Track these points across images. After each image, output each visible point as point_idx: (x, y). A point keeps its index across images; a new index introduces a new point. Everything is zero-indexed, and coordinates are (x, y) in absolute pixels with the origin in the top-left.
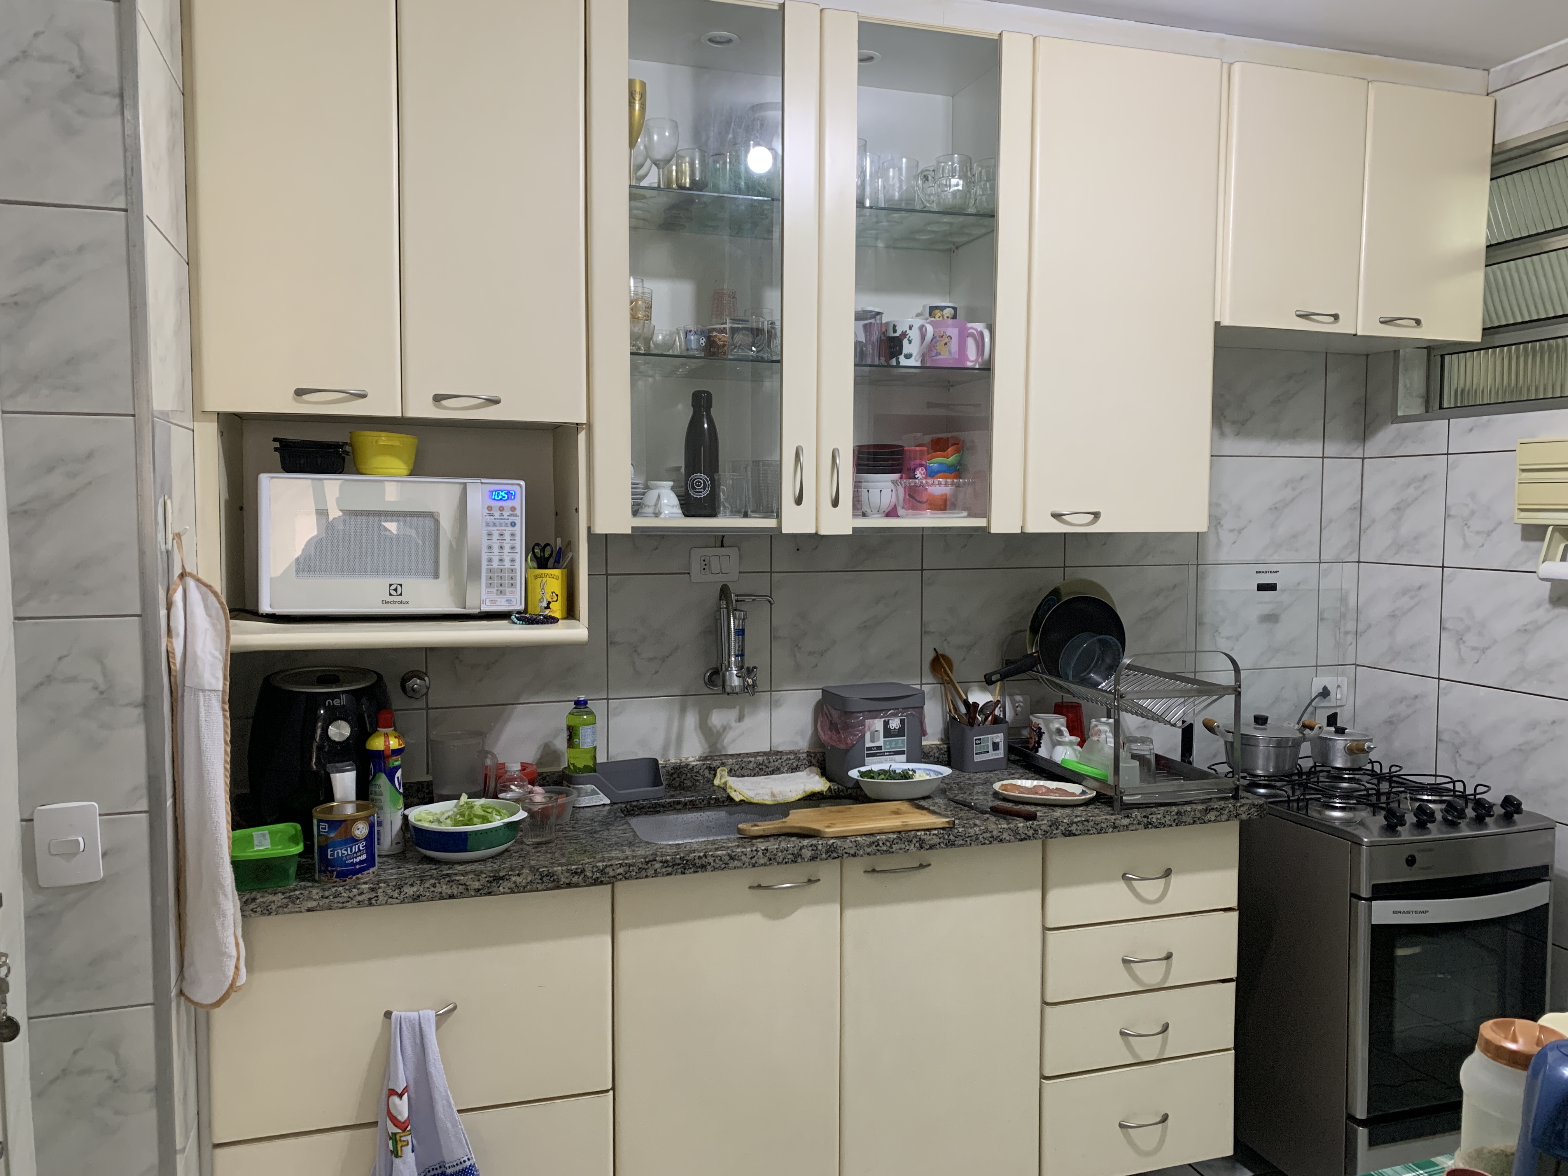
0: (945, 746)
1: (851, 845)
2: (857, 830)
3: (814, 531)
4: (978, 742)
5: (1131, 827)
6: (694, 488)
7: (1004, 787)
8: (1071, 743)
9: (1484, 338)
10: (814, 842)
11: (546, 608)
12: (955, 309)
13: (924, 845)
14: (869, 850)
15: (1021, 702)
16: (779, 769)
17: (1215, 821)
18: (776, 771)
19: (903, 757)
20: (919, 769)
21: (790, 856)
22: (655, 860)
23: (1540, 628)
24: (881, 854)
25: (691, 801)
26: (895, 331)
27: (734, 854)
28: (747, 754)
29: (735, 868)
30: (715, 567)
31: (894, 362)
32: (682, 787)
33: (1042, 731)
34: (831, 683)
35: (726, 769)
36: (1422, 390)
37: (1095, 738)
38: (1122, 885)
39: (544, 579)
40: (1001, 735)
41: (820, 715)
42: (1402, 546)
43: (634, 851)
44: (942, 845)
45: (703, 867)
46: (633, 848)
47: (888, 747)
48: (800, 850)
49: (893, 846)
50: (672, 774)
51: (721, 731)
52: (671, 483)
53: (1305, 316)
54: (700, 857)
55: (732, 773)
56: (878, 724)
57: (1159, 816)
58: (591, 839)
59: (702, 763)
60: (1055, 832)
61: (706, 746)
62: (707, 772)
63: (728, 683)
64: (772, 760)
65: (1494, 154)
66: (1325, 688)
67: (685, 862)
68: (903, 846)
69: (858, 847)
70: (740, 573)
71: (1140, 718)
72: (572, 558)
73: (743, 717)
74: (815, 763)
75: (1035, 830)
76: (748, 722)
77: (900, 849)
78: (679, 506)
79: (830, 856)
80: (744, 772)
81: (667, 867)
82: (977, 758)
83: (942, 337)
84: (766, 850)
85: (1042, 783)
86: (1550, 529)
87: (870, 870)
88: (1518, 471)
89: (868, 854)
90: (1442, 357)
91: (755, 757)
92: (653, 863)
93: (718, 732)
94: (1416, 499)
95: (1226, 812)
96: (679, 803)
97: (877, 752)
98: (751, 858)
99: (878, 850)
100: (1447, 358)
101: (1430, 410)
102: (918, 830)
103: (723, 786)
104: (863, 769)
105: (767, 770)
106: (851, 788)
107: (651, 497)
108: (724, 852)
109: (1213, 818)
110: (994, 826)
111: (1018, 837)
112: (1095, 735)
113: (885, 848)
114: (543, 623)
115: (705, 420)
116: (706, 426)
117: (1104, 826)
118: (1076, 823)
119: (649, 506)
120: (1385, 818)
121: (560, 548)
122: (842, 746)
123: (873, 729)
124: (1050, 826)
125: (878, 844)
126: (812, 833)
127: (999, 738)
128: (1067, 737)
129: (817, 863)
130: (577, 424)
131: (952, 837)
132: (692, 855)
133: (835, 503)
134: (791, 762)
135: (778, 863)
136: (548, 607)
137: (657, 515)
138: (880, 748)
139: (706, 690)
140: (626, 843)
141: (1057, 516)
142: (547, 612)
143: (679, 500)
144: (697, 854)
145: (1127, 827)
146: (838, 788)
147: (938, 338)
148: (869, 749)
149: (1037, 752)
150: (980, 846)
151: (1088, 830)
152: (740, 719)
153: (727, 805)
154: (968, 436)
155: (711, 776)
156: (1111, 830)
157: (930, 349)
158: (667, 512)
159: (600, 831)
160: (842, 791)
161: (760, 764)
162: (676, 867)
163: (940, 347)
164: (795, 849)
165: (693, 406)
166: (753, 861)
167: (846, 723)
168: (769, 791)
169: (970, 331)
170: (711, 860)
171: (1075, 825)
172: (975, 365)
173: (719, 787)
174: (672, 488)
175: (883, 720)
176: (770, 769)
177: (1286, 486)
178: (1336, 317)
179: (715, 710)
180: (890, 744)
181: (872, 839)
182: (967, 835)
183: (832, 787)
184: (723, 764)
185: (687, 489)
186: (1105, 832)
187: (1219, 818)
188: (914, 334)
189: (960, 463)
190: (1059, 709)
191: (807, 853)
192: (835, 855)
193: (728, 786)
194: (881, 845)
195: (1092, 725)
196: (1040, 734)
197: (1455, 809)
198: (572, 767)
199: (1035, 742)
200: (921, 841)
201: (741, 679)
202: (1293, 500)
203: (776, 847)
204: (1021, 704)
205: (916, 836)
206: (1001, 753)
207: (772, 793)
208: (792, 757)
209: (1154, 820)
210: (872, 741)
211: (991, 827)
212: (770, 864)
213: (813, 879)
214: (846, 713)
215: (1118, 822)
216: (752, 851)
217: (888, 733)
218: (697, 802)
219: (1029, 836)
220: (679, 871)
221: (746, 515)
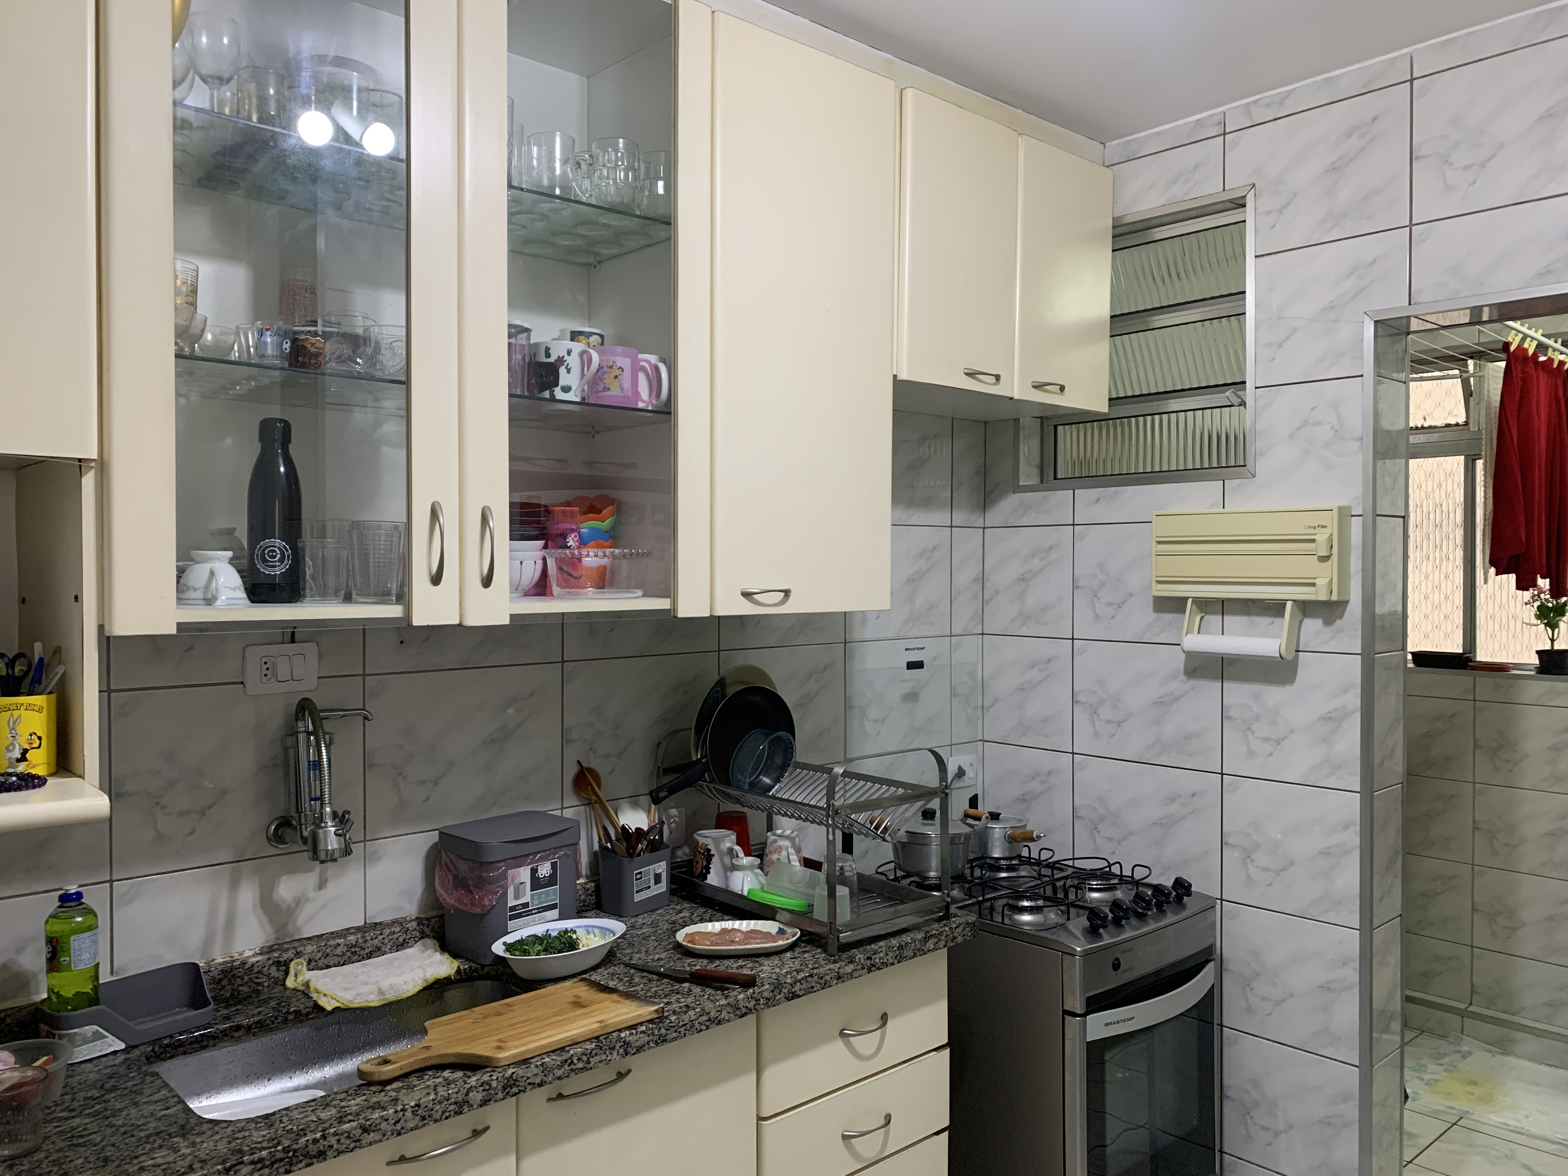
0: (593, 884)
1: (536, 1071)
2: (543, 1047)
3: (457, 622)
4: (639, 876)
5: (855, 974)
6: (264, 561)
7: (690, 937)
8: (751, 867)
9: (1112, 408)
10: (486, 1078)
11: (19, 761)
12: (602, 336)
13: (629, 1049)
14: (559, 1073)
15: (676, 816)
16: (379, 949)
17: (935, 949)
18: (378, 951)
19: (555, 913)
20: (579, 927)
21: (452, 1107)
22: (242, 1163)
23: (1177, 699)
24: (577, 1074)
25: (256, 1023)
26: (548, 355)
27: (368, 1123)
28: (332, 933)
29: (371, 1144)
30: (283, 672)
31: (547, 394)
32: (236, 1000)
33: (712, 853)
34: (448, 822)
35: (303, 961)
36: (1037, 461)
37: (775, 857)
38: (840, 1043)
39: (16, 713)
40: (663, 864)
41: (438, 867)
42: (1030, 618)
43: (193, 1144)
44: (652, 1044)
45: (321, 1155)
46: (192, 1138)
47: (537, 902)
48: (467, 1094)
49: (591, 1059)
50: (220, 980)
51: (293, 905)
52: (230, 554)
53: (971, 374)
54: (315, 1141)
55: (313, 965)
56: (524, 874)
57: (881, 955)
58: (109, 1131)
59: (267, 956)
60: (778, 998)
61: (270, 930)
62: (274, 969)
63: (322, 847)
64: (368, 938)
65: (1114, 227)
66: (960, 768)
67: (291, 1154)
68: (604, 1057)
69: (546, 1072)
70: (319, 678)
71: (794, 820)
72: (64, 675)
73: (326, 881)
74: (428, 933)
75: (756, 1000)
76: (333, 888)
77: (601, 1062)
78: (242, 588)
79: (507, 1093)
80: (330, 961)
81: (261, 1168)
82: (638, 897)
83: (611, 367)
84: (418, 1105)
85: (729, 924)
86: (1190, 601)
87: (555, 1096)
88: (1154, 542)
89: (560, 1078)
90: (1055, 427)
91: (345, 937)
92: (238, 1167)
93: (289, 908)
94: (1042, 569)
95: (943, 938)
96: (238, 1028)
97: (522, 912)
98: (395, 1124)
99: (572, 1070)
100: (1060, 428)
101: (1045, 480)
102: (620, 1030)
103: (302, 988)
104: (510, 939)
105: (362, 952)
106: (488, 965)
107: (198, 575)
108: (354, 1124)
109: (932, 947)
110: (711, 1005)
111: (738, 1013)
112: (775, 852)
113: (580, 1065)
114: (18, 788)
115: (281, 461)
116: (282, 469)
117: (828, 978)
118: (800, 981)
119: (195, 589)
120: (1088, 919)
121: (41, 660)
122: (478, 910)
123: (517, 881)
124: (773, 991)
125: (572, 1062)
126: (477, 1062)
127: (661, 867)
128: (746, 861)
129: (491, 1107)
130: (80, 460)
131: (663, 1031)
132: (303, 1140)
133: (487, 582)
134: (396, 936)
135: (436, 1121)
136: (23, 758)
137: (209, 601)
138: (526, 905)
139: (272, 851)
140: (174, 1129)
141: (747, 595)
142: (22, 768)
143: (242, 577)
144: (310, 1137)
145: (851, 975)
146: (470, 967)
147: (605, 369)
148: (513, 908)
149: (706, 879)
150: (696, 1035)
151: (812, 987)
152: (322, 884)
153: (312, 1018)
154: (627, 496)
155: (280, 975)
156: (835, 981)
157: (596, 381)
158: (223, 598)
159: (121, 1110)
160: (476, 970)
161: (353, 946)
162: (276, 1166)
163: (608, 379)
164: (460, 1094)
165: (261, 439)
166: (399, 1127)
167: (480, 878)
168: (375, 987)
169: (642, 363)
170: (333, 1140)
171: (798, 984)
172: (648, 406)
173: (295, 990)
174: (232, 561)
175: (530, 866)
176: (367, 951)
177: (921, 556)
178: (998, 377)
179: (284, 878)
180: (539, 898)
181: (565, 1056)
182: (681, 1023)
183: (462, 967)
184: (298, 955)
185: (252, 560)
186: (830, 986)
187: (937, 946)
188: (573, 361)
189: (613, 528)
190: (724, 821)
191: (476, 1097)
192: (515, 1090)
193: (312, 989)
194: (575, 1061)
195: (769, 841)
196: (709, 857)
197: (1144, 901)
198: (54, 999)
199: (703, 868)
200: (627, 1044)
201: (342, 839)
202: (928, 570)
203: (432, 1097)
204: (676, 819)
205: (619, 1039)
206: (663, 887)
207: (380, 990)
208: (398, 930)
209: (877, 960)
210: (517, 897)
211: (709, 1006)
212: (424, 1125)
213: (479, 1128)
214: (482, 864)
215: (841, 970)
216: (396, 1112)
217: (537, 883)
218: (268, 1022)
219: (750, 1010)
220: (282, 1170)
221: (348, 599)
